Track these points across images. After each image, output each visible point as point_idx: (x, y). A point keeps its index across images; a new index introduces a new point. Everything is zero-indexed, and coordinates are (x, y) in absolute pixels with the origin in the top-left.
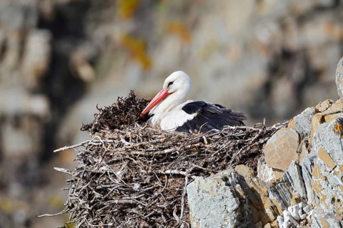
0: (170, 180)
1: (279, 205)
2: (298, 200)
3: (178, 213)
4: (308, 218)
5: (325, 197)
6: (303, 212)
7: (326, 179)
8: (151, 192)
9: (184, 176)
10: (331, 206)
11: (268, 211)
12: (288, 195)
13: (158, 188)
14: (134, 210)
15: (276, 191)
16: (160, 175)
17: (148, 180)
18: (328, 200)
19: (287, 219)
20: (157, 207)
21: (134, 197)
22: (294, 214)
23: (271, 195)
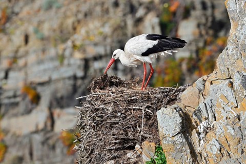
0: (135, 111)
1: (198, 121)
2: (206, 119)
3: (139, 126)
4: (211, 127)
5: (223, 117)
6: (209, 124)
7: (224, 108)
8: (125, 117)
9: (141, 110)
10: (226, 121)
11: (194, 123)
12: (200, 117)
13: (129, 115)
14: (117, 125)
15: (196, 115)
16: (130, 109)
17: (124, 112)
18: (224, 118)
19: (202, 127)
20: (129, 124)
21: (117, 119)
22: (205, 125)
23: (194, 117)
